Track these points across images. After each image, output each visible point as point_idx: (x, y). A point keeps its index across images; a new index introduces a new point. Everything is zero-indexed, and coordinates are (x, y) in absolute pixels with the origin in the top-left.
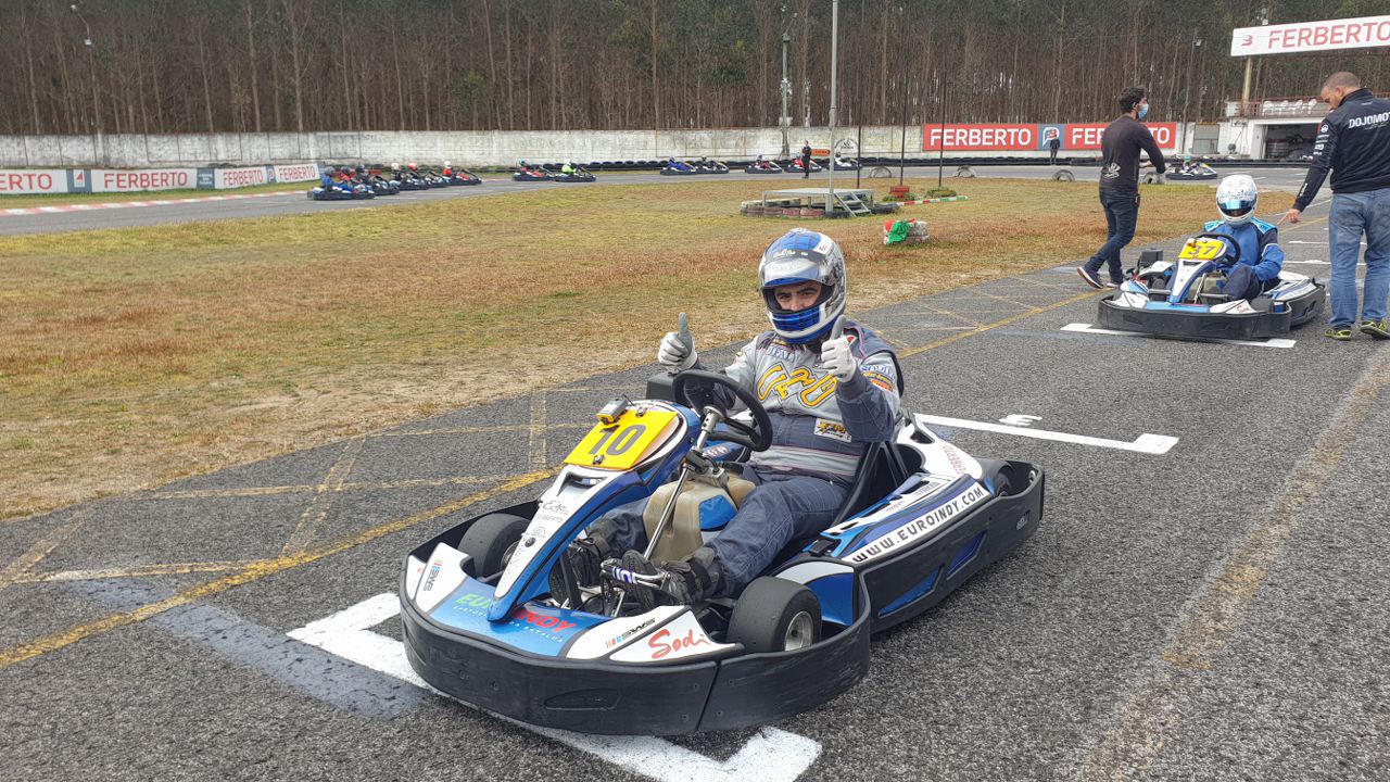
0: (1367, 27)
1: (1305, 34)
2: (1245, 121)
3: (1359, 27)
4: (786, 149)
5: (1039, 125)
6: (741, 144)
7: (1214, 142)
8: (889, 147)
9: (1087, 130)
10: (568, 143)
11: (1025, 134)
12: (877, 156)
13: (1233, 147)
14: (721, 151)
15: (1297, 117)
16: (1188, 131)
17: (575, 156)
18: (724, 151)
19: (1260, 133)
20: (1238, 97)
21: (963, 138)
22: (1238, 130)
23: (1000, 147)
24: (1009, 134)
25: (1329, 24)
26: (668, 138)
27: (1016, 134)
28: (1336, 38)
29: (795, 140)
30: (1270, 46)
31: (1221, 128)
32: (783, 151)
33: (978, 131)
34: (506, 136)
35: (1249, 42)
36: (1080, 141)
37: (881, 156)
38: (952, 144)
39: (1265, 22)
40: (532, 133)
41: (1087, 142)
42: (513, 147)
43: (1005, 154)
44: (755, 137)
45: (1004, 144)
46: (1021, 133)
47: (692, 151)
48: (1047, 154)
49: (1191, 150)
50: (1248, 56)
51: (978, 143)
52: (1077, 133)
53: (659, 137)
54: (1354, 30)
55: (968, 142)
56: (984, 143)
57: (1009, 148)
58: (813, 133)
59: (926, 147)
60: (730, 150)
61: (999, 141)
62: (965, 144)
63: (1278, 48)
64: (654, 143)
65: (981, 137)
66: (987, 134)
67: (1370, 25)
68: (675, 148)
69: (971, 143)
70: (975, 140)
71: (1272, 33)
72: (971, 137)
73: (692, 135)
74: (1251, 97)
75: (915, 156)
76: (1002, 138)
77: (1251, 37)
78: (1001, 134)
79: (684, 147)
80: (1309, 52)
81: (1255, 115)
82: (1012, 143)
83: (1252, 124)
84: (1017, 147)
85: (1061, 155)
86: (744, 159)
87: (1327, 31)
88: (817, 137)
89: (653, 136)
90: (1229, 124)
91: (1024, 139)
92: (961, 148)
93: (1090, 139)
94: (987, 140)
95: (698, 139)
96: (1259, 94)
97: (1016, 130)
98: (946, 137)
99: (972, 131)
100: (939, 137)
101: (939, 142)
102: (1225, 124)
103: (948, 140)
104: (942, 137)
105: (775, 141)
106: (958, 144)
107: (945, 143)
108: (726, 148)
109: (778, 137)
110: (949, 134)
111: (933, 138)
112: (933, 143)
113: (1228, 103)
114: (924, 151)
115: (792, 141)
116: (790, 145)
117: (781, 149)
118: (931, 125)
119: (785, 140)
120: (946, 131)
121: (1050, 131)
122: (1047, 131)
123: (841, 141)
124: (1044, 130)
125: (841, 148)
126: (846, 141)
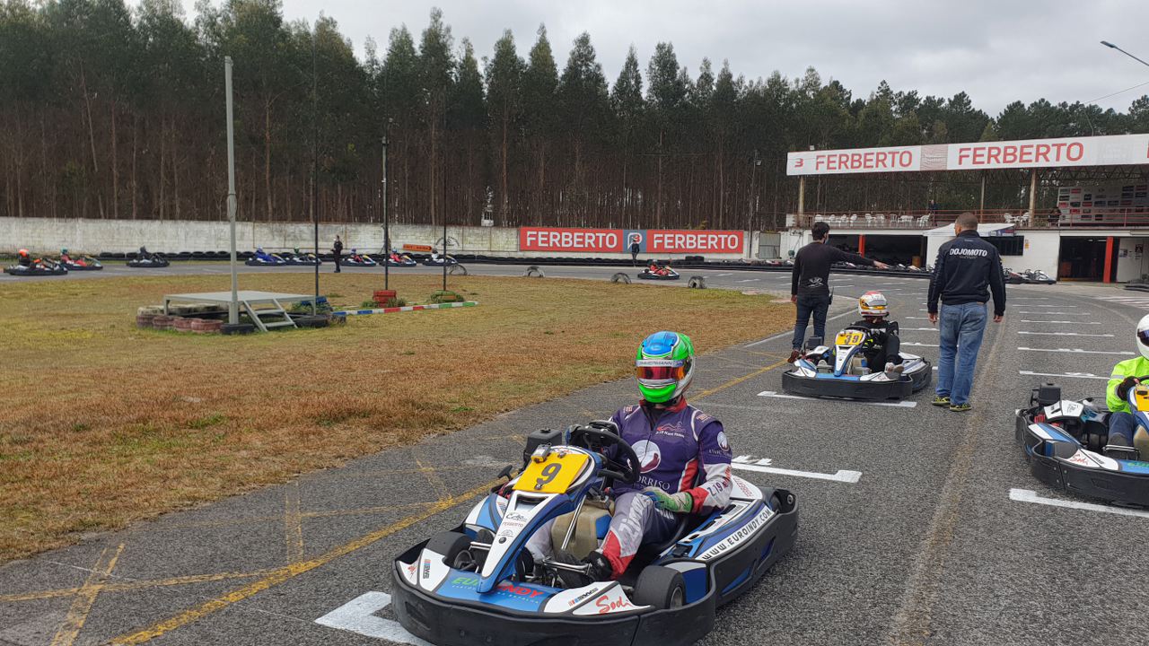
0: (891, 155)
1: (844, 159)
2: (800, 231)
3: (885, 154)
4: (387, 243)
5: (625, 231)
7: (777, 248)
8: (488, 245)
9: (666, 236)
11: (611, 239)
12: (476, 254)
15: (843, 228)
16: (754, 239)
17: (167, 245)
18: (326, 243)
20: (794, 210)
21: (556, 241)
22: (795, 237)
23: (590, 249)
24: (597, 238)
25: (862, 151)
26: (265, 230)
27: (604, 238)
28: (868, 163)
29: (397, 236)
30: (817, 169)
31: (782, 237)
32: (385, 245)
33: (570, 235)
35: (801, 164)
36: (661, 245)
37: (481, 253)
38: (546, 245)
39: (812, 148)
40: (121, 222)
41: (666, 246)
42: (99, 236)
43: (594, 256)
44: (356, 231)
45: (593, 246)
46: (608, 237)
48: (629, 257)
49: (757, 255)
50: (800, 176)
51: (570, 245)
52: (658, 238)
53: (257, 229)
54: (881, 157)
55: (561, 244)
56: (575, 245)
57: (597, 250)
58: (415, 230)
59: (523, 247)
61: (589, 244)
62: (558, 245)
63: (823, 170)
64: (251, 235)
66: (578, 237)
67: (894, 153)
68: (273, 239)
69: (563, 245)
70: (567, 243)
71: (818, 157)
72: (564, 239)
73: (291, 228)
74: (805, 211)
75: (513, 255)
76: (591, 241)
77: (802, 160)
78: (590, 237)
79: (282, 238)
80: (847, 174)
82: (600, 246)
84: (605, 249)
85: (640, 257)
87: (860, 158)
88: (418, 234)
89: (251, 228)
90: (788, 233)
91: (611, 243)
92: (555, 249)
93: (669, 244)
94: (578, 243)
95: (297, 232)
96: (810, 209)
97: (604, 235)
98: (540, 239)
99: (564, 234)
100: (534, 239)
101: (534, 243)
102: (786, 233)
103: (543, 242)
104: (537, 239)
105: (377, 236)
106: (551, 245)
107: (540, 244)
108: (326, 241)
109: (380, 231)
110: (543, 236)
111: (529, 239)
112: (528, 244)
113: (787, 216)
114: (521, 251)
115: (393, 237)
116: (392, 240)
117: (383, 244)
118: (526, 228)
119: (386, 236)
120: (540, 233)
121: (634, 236)
122: (631, 235)
123: (442, 238)
124: (629, 235)
125: (442, 245)
126: (447, 239)
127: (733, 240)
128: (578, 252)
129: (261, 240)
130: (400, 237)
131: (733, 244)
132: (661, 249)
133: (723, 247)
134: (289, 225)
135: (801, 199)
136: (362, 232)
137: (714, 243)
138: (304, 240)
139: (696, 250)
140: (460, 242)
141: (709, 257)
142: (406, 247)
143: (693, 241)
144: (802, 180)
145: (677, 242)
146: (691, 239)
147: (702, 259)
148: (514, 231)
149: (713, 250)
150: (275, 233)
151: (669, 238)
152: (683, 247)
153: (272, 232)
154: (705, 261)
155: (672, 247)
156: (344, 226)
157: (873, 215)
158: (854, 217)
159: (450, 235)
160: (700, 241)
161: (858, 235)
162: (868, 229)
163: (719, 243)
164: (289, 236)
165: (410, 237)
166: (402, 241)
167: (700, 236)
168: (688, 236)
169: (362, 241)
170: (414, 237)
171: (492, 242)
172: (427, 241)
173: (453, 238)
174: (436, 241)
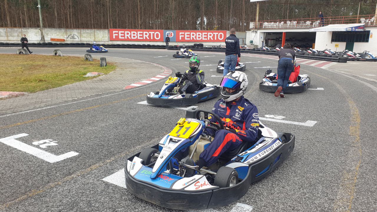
2: (256, 30)
4: (43, 38)
5: (164, 31)
6: (20, 35)
7: (244, 40)
8: (93, 38)
9: (186, 33)
12: (85, 43)
13: (252, 42)
14: (10, 38)
18: (13, 38)
19: (262, 36)
20: (254, 20)
21: (128, 36)
22: (254, 34)
23: (146, 40)
24: (150, 34)
29: (47, 34)
31: (247, 34)
32: (42, 39)
33: (136, 33)
36: (183, 38)
37: (88, 42)
38: (124, 38)
41: (186, 39)
43: (146, 43)
44: (27, 32)
46: (156, 34)
48: (164, 44)
50: (257, 2)
51: (135, 38)
52: (182, 35)
56: (139, 38)
58: (56, 31)
59: (111, 39)
60: (14, 38)
62: (130, 38)
65: (137, 35)
66: (140, 34)
69: (132, 38)
70: (134, 37)
72: (132, 35)
74: (259, 20)
75: (106, 43)
76: (147, 36)
78: (146, 34)
81: (261, 27)
82: (152, 38)
83: (259, 31)
84: (154, 40)
85: (170, 44)
88: (58, 33)
90: (251, 32)
91: (157, 37)
92: (128, 40)
93: (187, 37)
94: (140, 37)
96: (262, 19)
97: (154, 33)
98: (120, 35)
99: (132, 32)
100: (117, 35)
101: (117, 37)
102: (249, 32)
103: (122, 36)
105: (37, 34)
106: (126, 38)
107: (120, 38)
108: (13, 37)
109: (38, 32)
110: (121, 33)
111: (114, 35)
112: (114, 37)
113: (250, 23)
114: (111, 41)
115: (45, 35)
116: (45, 36)
117: (41, 38)
118: (113, 29)
119: (42, 34)
120: (120, 32)
121: (169, 33)
122: (168, 33)
123: (70, 35)
124: (167, 33)
125: (70, 38)
126: (72, 35)
127: (221, 35)
128: (140, 41)
131: (221, 37)
132: (183, 40)
133: (216, 39)
135: (257, 14)
136: (30, 33)
137: (211, 37)
138: (2, 36)
139: (202, 41)
140: (79, 37)
141: (206, 45)
142: (52, 39)
143: (200, 36)
144: (258, 5)
145: (192, 36)
146: (199, 35)
147: (202, 45)
148: (106, 31)
149: (210, 41)
151: (187, 35)
152: (195, 39)
154: (204, 46)
155: (189, 39)
156: (20, 29)
157: (290, 21)
158: (282, 23)
159: (74, 33)
160: (203, 36)
161: (282, 32)
162: (286, 29)
163: (214, 37)
165: (54, 35)
166: (50, 36)
167: (203, 33)
168: (197, 33)
169: (30, 36)
170: (56, 35)
171: (96, 37)
172: (62, 37)
173: (76, 35)
174: (67, 37)
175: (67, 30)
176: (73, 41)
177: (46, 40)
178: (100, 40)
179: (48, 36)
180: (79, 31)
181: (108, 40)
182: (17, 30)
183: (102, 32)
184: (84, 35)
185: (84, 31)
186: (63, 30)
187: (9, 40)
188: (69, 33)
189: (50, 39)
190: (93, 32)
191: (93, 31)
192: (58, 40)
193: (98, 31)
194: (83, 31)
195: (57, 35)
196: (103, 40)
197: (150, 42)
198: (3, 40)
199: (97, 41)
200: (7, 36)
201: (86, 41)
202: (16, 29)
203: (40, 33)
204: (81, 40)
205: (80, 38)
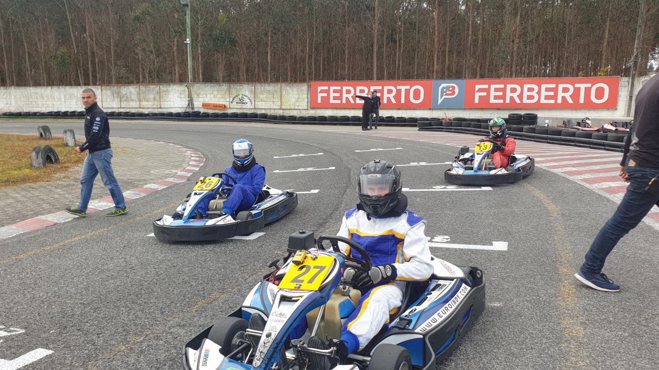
4: (191, 102)
5: (434, 82)
6: (157, 97)
8: (279, 103)
9: (493, 87)
10: (51, 96)
11: (417, 92)
14: (144, 104)
17: (55, 106)
18: (147, 103)
21: (350, 96)
23: (389, 106)
24: (399, 92)
26: (109, 92)
27: (407, 92)
29: (198, 95)
32: (189, 105)
34: (18, 91)
36: (485, 99)
38: (339, 102)
40: (31, 88)
41: (492, 101)
42: (22, 99)
43: (396, 114)
44: (167, 91)
45: (394, 101)
46: (414, 91)
47: (125, 103)
52: (480, 91)
53: (104, 91)
57: (399, 107)
58: (213, 89)
59: (314, 105)
60: (150, 103)
62: (351, 101)
64: (101, 97)
68: (114, 100)
75: (304, 114)
76: (392, 96)
78: (390, 91)
79: (119, 100)
82: (403, 101)
84: (409, 106)
86: (160, 111)
88: (216, 93)
89: (100, 91)
91: (417, 96)
93: (496, 97)
95: (128, 94)
98: (332, 94)
100: (325, 95)
101: (326, 100)
103: (335, 98)
104: (329, 95)
105: (183, 96)
106: (344, 101)
107: (332, 101)
108: (147, 101)
109: (185, 91)
110: (335, 91)
111: (320, 95)
112: (319, 101)
114: (312, 108)
115: (195, 96)
116: (194, 99)
117: (187, 102)
118: (317, 82)
119: (190, 96)
120: (332, 88)
121: (447, 88)
122: (444, 88)
123: (237, 96)
124: (440, 88)
125: (237, 103)
126: (240, 97)
127: (600, 91)
129: (106, 101)
130: (201, 96)
131: (600, 96)
132: (484, 105)
133: (582, 101)
134: (123, 87)
136: (171, 93)
137: (567, 95)
138: (132, 100)
139: (537, 106)
140: (252, 100)
142: (205, 105)
143: (534, 93)
145: (509, 95)
146: (531, 90)
148: (304, 87)
149: (563, 106)
150: (115, 95)
151: (497, 90)
152: (518, 101)
153: (113, 94)
155: (501, 101)
159: (243, 93)
160: (543, 93)
163: (575, 96)
164: (123, 97)
165: (208, 96)
166: (202, 99)
167: (544, 86)
168: (526, 87)
169: (172, 100)
170: (212, 96)
171: (283, 100)
172: (223, 100)
173: (246, 96)
174: (231, 99)
175: (232, 85)
176: (241, 109)
177: (195, 106)
178: (292, 107)
179: (200, 99)
180: (253, 88)
181: (306, 108)
182: (154, 88)
183: (295, 89)
184: (261, 96)
185: (262, 88)
186: (225, 87)
187: (142, 106)
188: (234, 93)
189: (201, 106)
190: (279, 90)
191: (277, 87)
192: (216, 106)
193: (288, 88)
194: (260, 87)
195: (214, 97)
196: (296, 108)
197: (399, 109)
198: (134, 107)
199: (284, 109)
200: (140, 101)
201: (265, 109)
202: (152, 86)
203: (187, 93)
204: (256, 107)
205: (253, 103)
